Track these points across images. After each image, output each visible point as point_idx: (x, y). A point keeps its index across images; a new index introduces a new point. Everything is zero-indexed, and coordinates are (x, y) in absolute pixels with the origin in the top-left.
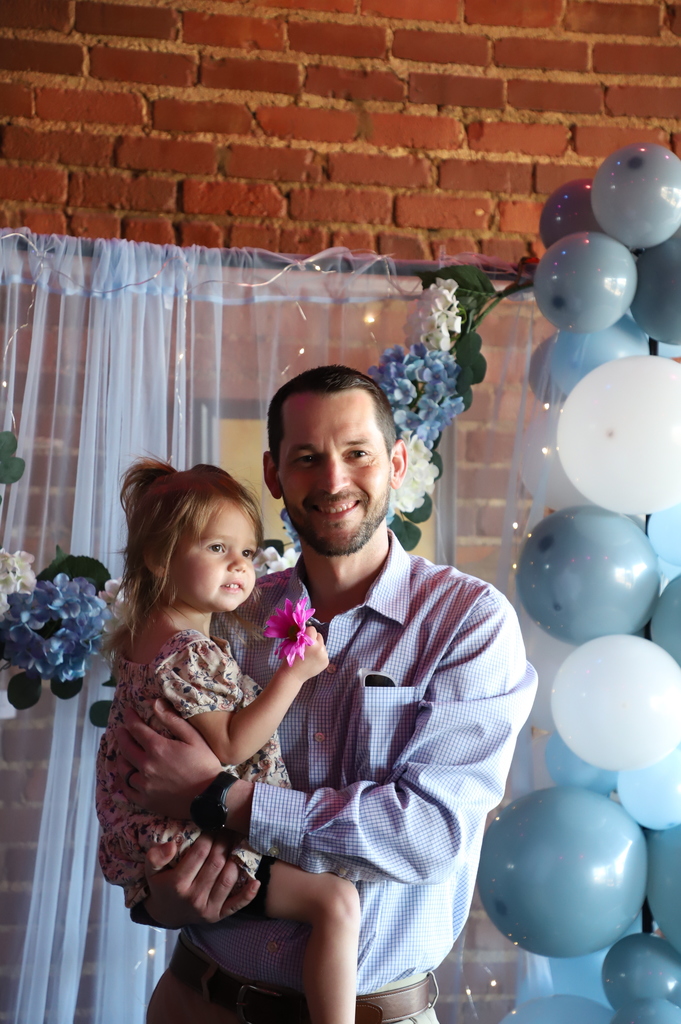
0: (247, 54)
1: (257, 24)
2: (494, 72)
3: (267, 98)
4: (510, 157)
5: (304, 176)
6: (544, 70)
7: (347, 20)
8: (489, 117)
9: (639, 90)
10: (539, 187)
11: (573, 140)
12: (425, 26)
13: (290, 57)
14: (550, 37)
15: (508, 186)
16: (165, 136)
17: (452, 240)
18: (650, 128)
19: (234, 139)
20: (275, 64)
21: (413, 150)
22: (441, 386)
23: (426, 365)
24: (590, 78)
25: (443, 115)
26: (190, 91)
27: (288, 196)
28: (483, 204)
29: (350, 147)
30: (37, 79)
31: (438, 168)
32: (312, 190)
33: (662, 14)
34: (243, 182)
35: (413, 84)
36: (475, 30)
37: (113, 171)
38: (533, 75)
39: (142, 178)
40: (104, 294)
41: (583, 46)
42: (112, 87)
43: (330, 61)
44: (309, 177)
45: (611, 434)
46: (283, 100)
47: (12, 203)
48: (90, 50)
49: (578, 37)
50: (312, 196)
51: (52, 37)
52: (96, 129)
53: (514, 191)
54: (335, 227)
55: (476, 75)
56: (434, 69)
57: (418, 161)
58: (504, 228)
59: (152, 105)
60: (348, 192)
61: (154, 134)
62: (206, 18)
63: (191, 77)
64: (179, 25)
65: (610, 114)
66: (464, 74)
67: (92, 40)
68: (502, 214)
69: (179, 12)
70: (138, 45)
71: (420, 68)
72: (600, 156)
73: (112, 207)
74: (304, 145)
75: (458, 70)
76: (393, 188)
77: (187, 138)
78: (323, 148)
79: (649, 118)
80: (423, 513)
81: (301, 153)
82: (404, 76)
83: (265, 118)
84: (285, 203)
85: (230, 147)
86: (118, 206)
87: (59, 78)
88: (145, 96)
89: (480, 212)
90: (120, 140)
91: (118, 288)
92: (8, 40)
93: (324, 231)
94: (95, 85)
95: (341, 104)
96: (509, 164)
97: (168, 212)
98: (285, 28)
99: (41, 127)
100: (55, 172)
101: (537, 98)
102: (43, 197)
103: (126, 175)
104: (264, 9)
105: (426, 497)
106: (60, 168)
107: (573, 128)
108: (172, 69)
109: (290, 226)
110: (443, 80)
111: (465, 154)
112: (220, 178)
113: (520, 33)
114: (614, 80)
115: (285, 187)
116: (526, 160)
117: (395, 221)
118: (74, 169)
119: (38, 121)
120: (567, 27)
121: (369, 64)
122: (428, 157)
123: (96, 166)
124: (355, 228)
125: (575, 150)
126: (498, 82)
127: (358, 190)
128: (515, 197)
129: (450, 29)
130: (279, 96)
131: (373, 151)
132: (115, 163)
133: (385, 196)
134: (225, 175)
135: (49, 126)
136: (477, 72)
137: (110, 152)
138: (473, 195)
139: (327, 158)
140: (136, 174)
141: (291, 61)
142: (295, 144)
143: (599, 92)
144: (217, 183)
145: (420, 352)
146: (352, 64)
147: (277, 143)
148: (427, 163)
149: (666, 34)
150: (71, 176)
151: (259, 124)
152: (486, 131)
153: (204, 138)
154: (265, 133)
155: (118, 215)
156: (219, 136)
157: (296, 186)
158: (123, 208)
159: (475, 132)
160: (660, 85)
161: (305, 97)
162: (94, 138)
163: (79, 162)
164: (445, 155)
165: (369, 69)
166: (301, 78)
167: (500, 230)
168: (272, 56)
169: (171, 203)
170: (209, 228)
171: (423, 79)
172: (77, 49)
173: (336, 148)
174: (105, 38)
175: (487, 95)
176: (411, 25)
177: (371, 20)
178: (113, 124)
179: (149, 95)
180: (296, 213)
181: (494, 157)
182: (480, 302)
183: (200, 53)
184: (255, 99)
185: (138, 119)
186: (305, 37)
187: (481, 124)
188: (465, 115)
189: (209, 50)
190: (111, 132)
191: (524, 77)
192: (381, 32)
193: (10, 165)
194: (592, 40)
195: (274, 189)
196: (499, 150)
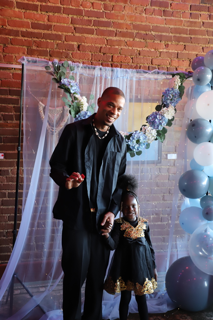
0: (125, 30)
1: (127, 24)
2: (171, 34)
3: (128, 39)
4: (173, 51)
5: (135, 54)
6: (180, 34)
7: (144, 24)
8: (170, 43)
9: (197, 38)
10: (178, 57)
11: (185, 48)
12: (158, 25)
13: (133, 31)
14: (181, 28)
15: (173, 57)
16: (109, 47)
17: (162, 67)
18: (199, 46)
19: (122, 47)
20: (130, 32)
21: (155, 49)
22: (177, 96)
23: (173, 92)
24: (188, 36)
25: (161, 43)
26: (114, 38)
27: (132, 58)
28: (168, 60)
29: (144, 49)
30: (86, 35)
31: (160, 53)
32: (136, 57)
33: (202, 23)
34: (124, 56)
35: (156, 36)
36: (167, 26)
37: (100, 54)
38: (178, 35)
39: (105, 55)
40: (115, 79)
41: (187, 29)
42: (100, 37)
43: (140, 32)
44: (136, 54)
45: (208, 105)
46: (131, 40)
47: (81, 60)
48: (96, 29)
49: (186, 28)
50: (137, 59)
51: (89, 27)
52: (97, 45)
53: (174, 58)
54: (141, 65)
55: (167, 35)
56: (160, 34)
57: (156, 52)
58: (172, 65)
59: (107, 40)
60: (143, 58)
61: (108, 46)
62: (117, 23)
63: (114, 35)
64: (112, 25)
65: (192, 43)
66: (165, 35)
67: (96, 28)
68: (172, 62)
69: (112, 22)
70: (105, 28)
71: (157, 33)
72: (190, 51)
73: (99, 61)
74: (136, 48)
75: (164, 34)
76: (151, 57)
77: (114, 47)
78: (139, 49)
79: (199, 44)
80: (173, 119)
81: (135, 50)
82: (154, 35)
83: (128, 43)
84: (131, 60)
85: (121, 49)
86: (101, 60)
87: (90, 35)
88: (106, 39)
89: (168, 62)
90: (101, 47)
91: (117, 77)
92: (81, 28)
93: (139, 65)
94: (96, 36)
95: (142, 40)
96: (173, 52)
97: (110, 62)
98: (132, 25)
99: (86, 45)
100: (89, 54)
101: (178, 40)
102: (87, 59)
103: (102, 54)
104: (128, 21)
105: (173, 117)
106: (90, 53)
107: (185, 45)
108: (110, 33)
109: (132, 64)
110: (161, 36)
111: (165, 50)
112: (120, 55)
113: (176, 27)
114: (193, 36)
115: (132, 57)
116: (176, 52)
117: (152, 64)
118: (92, 53)
119: (86, 43)
120: (184, 26)
121: (147, 32)
122: (158, 51)
123: (97, 52)
124: (144, 65)
125: (185, 50)
126: (172, 36)
127: (145, 57)
128: (174, 59)
129: (163, 26)
130: (131, 39)
131: (148, 50)
132: (100, 52)
133: (150, 59)
134: (121, 54)
135: (88, 45)
136: (168, 34)
137: (99, 50)
138: (166, 59)
139: (139, 51)
140: (104, 54)
141: (133, 32)
142: (134, 48)
143: (190, 38)
144: (119, 56)
145: (173, 89)
146: (145, 33)
147: (130, 48)
148: (158, 52)
149: (202, 27)
150: (92, 54)
151: (127, 44)
152: (169, 46)
153: (117, 47)
154: (128, 46)
155: (100, 62)
156: (120, 47)
157: (134, 57)
158: (101, 61)
159: (167, 46)
160: (201, 37)
161: (136, 39)
162: (96, 47)
163: (94, 52)
164: (161, 50)
165: (147, 33)
166: (135, 35)
167: (171, 65)
168: (129, 31)
169: (110, 60)
170: (117, 65)
171: (158, 35)
172: (93, 29)
173: (141, 49)
174: (98, 27)
175: (169, 39)
176: (155, 25)
177: (148, 24)
178: (100, 44)
179: (107, 38)
180: (134, 62)
181: (170, 51)
182: (183, 80)
183: (116, 30)
184: (126, 39)
185: (104, 43)
186: (136, 27)
187: (168, 44)
188: (165, 43)
189: (118, 29)
190: (100, 46)
191: (176, 35)
192: (150, 26)
193: (81, 52)
194: (189, 28)
195: (130, 57)
196: (171, 50)
